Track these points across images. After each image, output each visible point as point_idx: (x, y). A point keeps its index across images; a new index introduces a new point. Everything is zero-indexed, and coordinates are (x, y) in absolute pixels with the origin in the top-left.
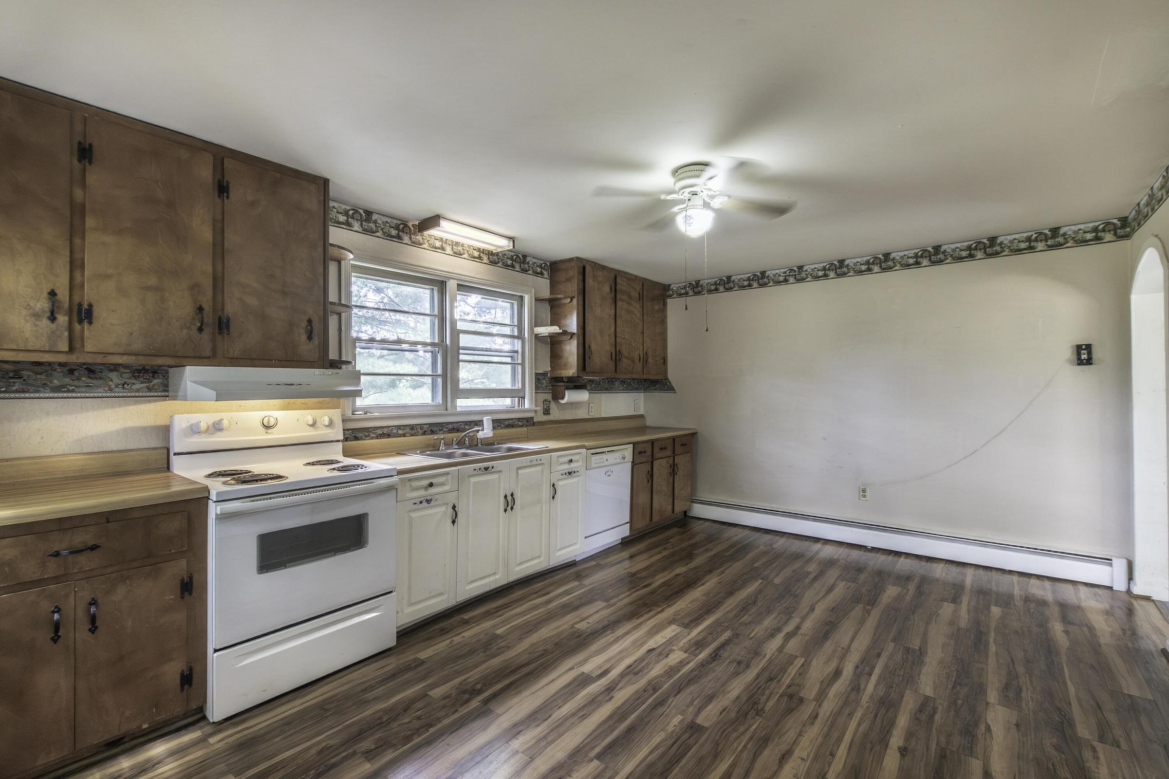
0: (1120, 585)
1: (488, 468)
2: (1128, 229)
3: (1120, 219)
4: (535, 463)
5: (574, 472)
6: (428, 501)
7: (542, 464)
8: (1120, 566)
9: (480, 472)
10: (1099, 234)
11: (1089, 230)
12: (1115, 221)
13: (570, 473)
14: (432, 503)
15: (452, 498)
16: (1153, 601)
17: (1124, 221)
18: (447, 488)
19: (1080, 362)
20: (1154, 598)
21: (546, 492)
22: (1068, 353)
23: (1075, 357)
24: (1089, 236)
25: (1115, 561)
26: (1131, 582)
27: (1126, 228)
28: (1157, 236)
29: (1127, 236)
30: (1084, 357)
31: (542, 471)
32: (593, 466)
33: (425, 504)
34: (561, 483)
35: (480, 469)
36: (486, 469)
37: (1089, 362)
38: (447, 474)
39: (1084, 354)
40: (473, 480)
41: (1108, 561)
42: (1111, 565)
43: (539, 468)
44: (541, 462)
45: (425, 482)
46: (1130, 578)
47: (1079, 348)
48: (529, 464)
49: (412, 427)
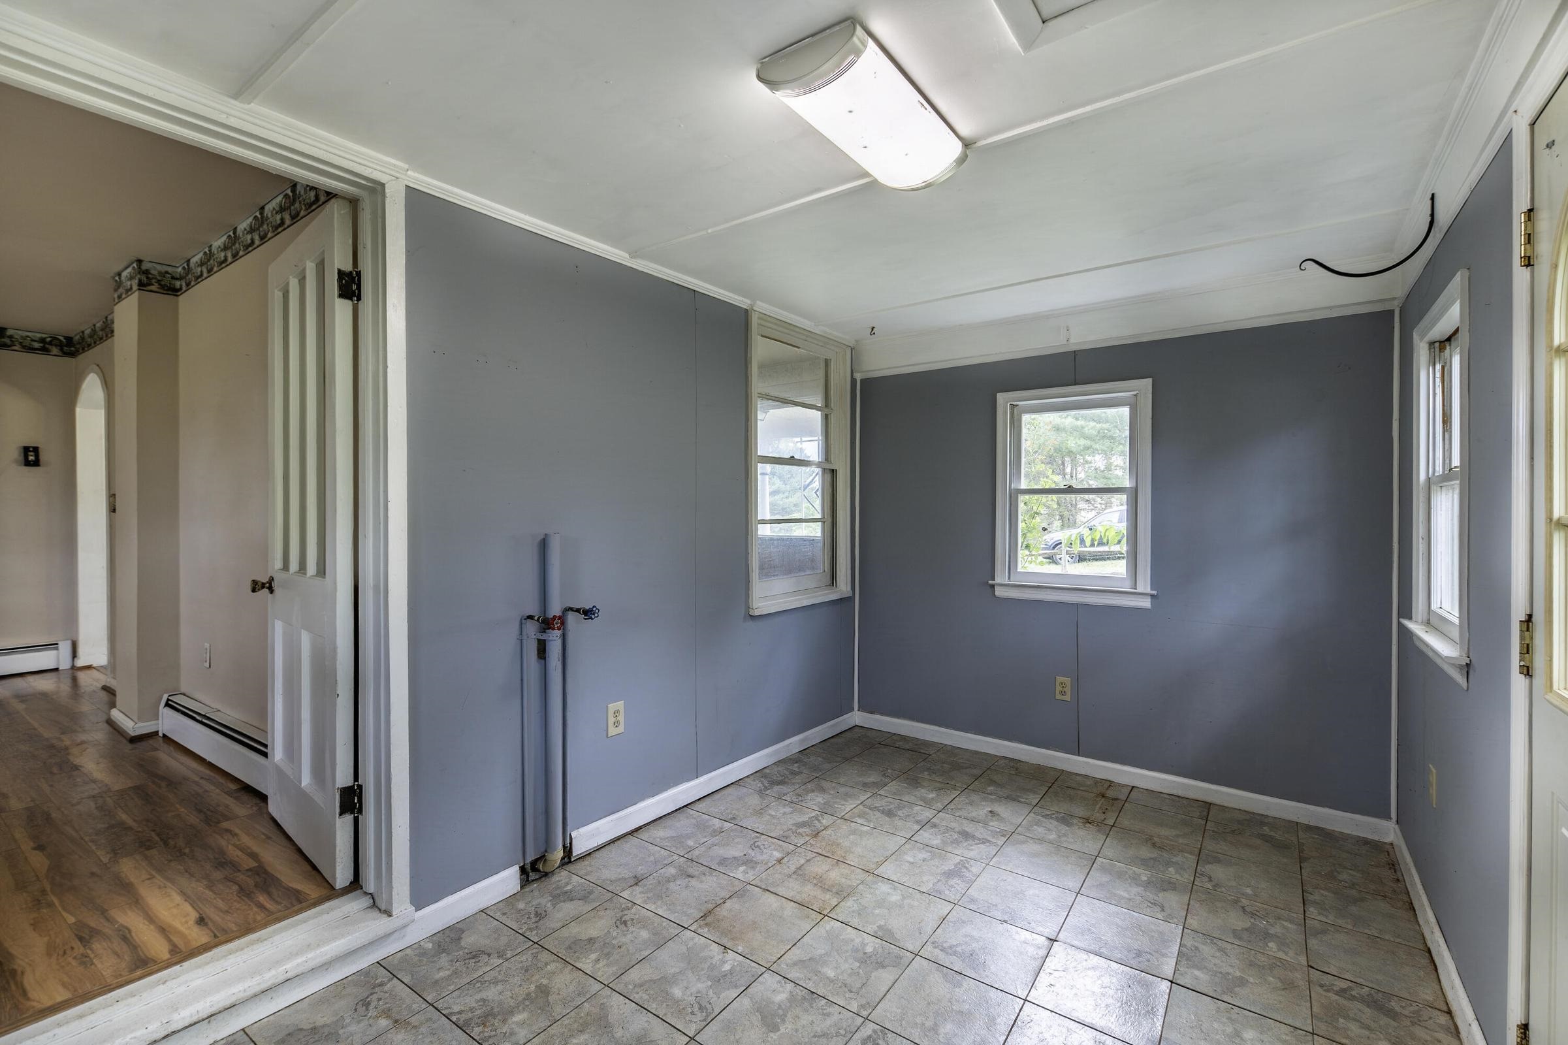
0: (65, 664)
2: (73, 349)
3: (66, 338)
8: (65, 648)
10: (47, 346)
11: (37, 339)
12: (62, 338)
16: (94, 668)
17: (69, 340)
19: (28, 463)
20: (94, 665)
22: (15, 453)
23: (22, 458)
24: (36, 345)
25: (61, 645)
26: (76, 659)
27: (70, 347)
28: (98, 365)
29: (72, 355)
30: (31, 458)
37: (36, 463)
39: (32, 456)
41: (54, 646)
42: (57, 649)
46: (74, 654)
47: (26, 450)
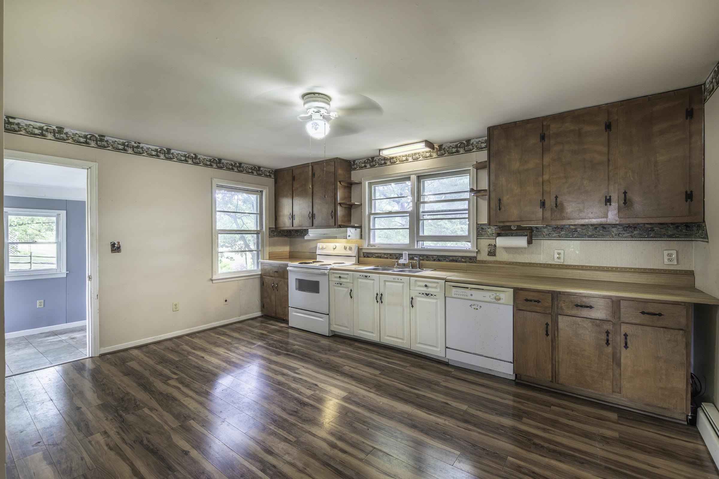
1: (367, 276)
4: (397, 280)
5: (432, 295)
6: (341, 284)
7: (403, 283)
9: (362, 277)
13: (427, 295)
14: (342, 285)
15: (350, 286)
18: (348, 281)
21: (407, 302)
31: (403, 286)
32: (453, 295)
33: (339, 285)
34: (419, 299)
35: (363, 276)
36: (366, 276)
38: (348, 274)
40: (360, 280)
43: (401, 285)
44: (401, 281)
45: (339, 275)
48: (393, 280)
49: (391, 254)
